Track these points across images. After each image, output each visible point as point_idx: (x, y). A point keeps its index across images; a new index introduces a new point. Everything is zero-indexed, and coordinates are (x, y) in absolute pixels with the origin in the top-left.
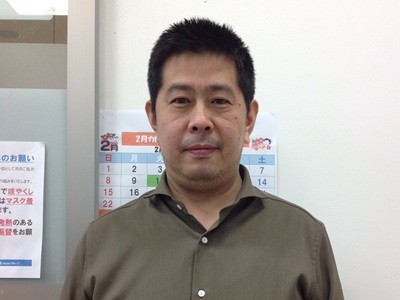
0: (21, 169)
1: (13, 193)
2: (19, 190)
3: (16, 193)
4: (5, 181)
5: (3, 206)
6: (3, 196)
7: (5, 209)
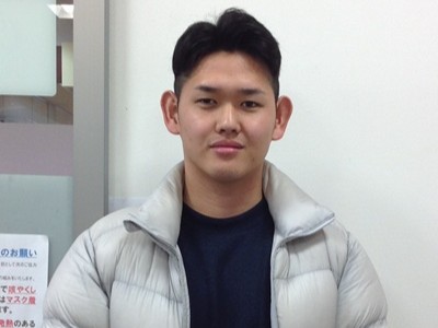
0: (22, 264)
1: (14, 291)
2: (20, 288)
3: (17, 291)
4: (5, 278)
5: (3, 305)
6: (3, 294)
7: (5, 309)
